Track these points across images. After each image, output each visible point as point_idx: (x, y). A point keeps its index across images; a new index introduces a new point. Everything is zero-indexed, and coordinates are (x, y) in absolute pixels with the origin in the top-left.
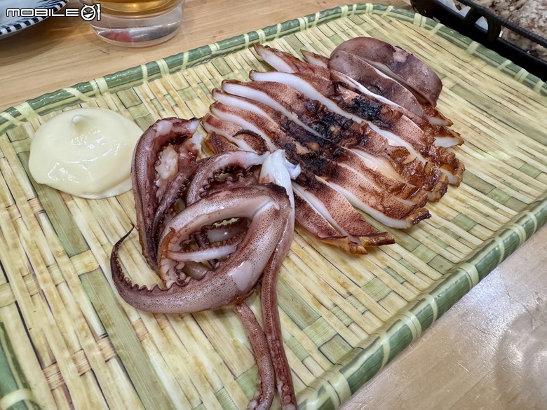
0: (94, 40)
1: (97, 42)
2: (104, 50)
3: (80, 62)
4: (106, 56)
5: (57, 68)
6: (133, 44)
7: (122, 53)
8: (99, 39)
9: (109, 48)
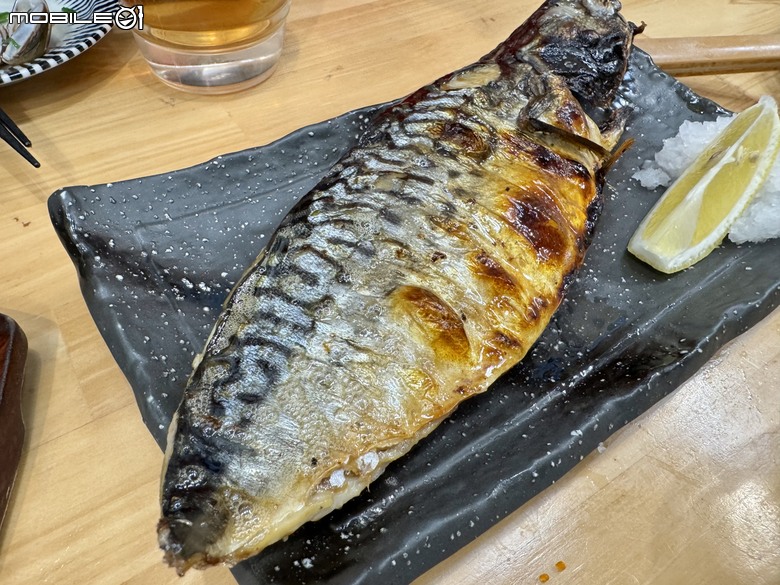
0: (151, 83)
1: (157, 86)
2: (167, 100)
3: (132, 119)
4: (171, 109)
5: (97, 128)
6: (209, 90)
7: (192, 104)
8: (158, 82)
9: (175, 95)
